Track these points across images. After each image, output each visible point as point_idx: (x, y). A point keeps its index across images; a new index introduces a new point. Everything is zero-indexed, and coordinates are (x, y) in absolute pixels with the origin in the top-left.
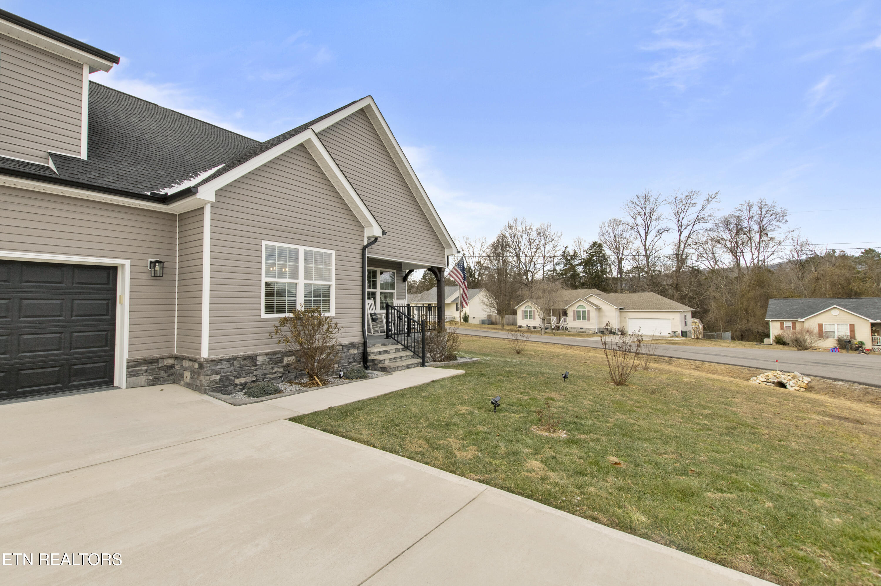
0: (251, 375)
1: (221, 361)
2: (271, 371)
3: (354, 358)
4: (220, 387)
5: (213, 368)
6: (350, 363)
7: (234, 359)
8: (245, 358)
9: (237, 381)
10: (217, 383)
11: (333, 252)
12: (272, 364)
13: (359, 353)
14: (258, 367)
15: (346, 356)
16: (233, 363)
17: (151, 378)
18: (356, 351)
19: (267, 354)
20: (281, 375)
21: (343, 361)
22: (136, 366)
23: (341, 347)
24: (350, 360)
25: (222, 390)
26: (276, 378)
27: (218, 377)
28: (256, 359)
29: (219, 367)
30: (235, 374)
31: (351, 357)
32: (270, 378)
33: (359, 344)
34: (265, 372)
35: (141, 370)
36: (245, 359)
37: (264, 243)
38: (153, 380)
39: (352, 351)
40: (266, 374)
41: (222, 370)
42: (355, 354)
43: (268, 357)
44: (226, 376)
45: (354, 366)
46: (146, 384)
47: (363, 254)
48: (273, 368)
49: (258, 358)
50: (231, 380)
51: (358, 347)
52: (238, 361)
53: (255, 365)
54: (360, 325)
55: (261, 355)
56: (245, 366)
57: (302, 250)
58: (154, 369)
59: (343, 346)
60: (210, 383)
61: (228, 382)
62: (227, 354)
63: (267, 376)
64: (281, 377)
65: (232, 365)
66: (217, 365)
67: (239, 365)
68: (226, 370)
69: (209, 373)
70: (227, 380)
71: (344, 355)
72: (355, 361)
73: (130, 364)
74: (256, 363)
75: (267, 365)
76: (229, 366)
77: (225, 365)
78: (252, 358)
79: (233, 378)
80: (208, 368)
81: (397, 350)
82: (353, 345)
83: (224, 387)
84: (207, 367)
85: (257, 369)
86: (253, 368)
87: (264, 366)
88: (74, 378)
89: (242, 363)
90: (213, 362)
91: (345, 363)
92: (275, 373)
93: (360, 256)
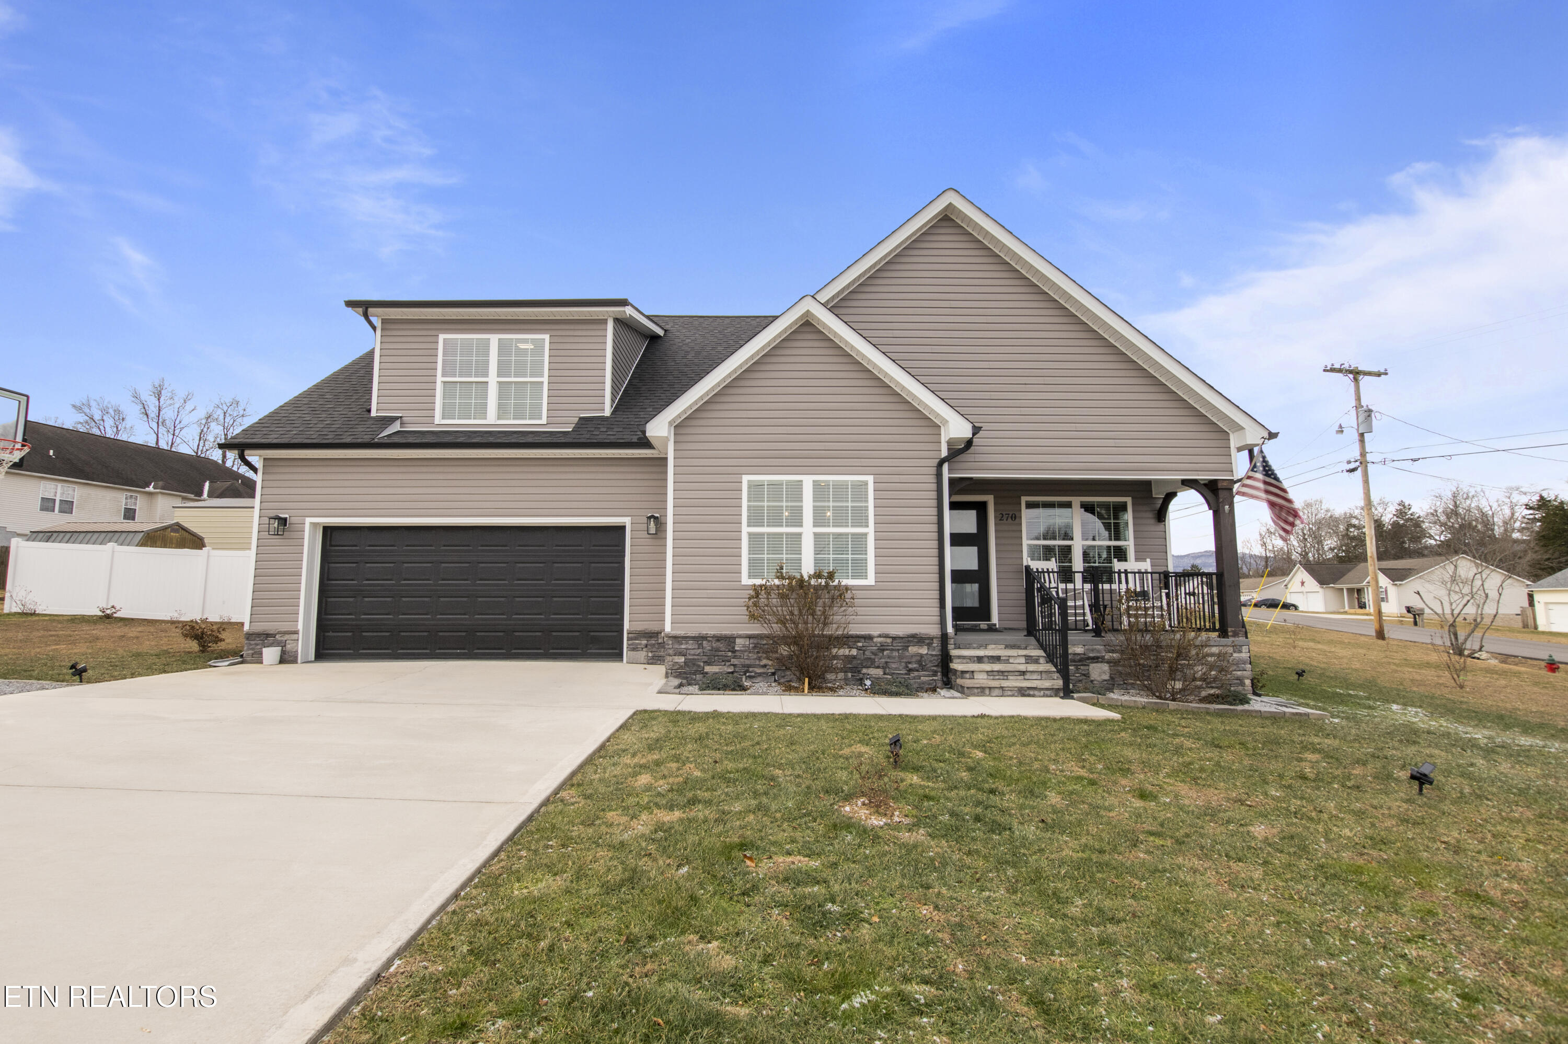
0: (728, 664)
1: (686, 638)
2: (757, 662)
3: (919, 662)
4: (685, 673)
5: (676, 646)
6: (910, 670)
7: (705, 638)
8: (719, 638)
9: (708, 669)
10: (681, 667)
11: (870, 479)
12: (758, 652)
13: (932, 655)
14: (737, 654)
15: (901, 657)
16: (702, 644)
17: (650, 655)
18: (924, 651)
19: (750, 637)
20: (773, 671)
21: (894, 666)
22: (636, 639)
23: (889, 640)
24: (910, 666)
25: (687, 678)
26: (764, 673)
27: (682, 659)
28: (735, 642)
29: (683, 646)
30: (705, 658)
31: (914, 660)
32: (756, 673)
33: (932, 639)
34: (747, 662)
35: (640, 644)
36: (718, 640)
37: (746, 479)
38: (653, 657)
39: (913, 650)
40: (749, 666)
41: (688, 652)
42: (922, 656)
43: (752, 641)
44: (693, 659)
45: (919, 677)
46: (645, 662)
47: (939, 475)
48: (760, 659)
49: (738, 641)
50: (699, 666)
51: (929, 645)
52: (709, 641)
53: (734, 651)
54: (936, 603)
55: (740, 637)
56: (718, 650)
57: (808, 482)
58: (654, 644)
59: (894, 638)
60: (673, 665)
61: (695, 668)
62: (693, 630)
63: (751, 669)
64: (773, 674)
65: (700, 646)
66: (682, 644)
67: (709, 648)
68: (692, 652)
69: (671, 652)
70: (694, 664)
71: (895, 654)
72: (922, 667)
73: (630, 635)
74: (734, 647)
75: (750, 652)
76: (696, 647)
77: (691, 645)
78: (729, 640)
79: (702, 664)
80: (671, 646)
81: (1029, 659)
82: (918, 639)
83: (690, 673)
84: (668, 645)
85: (735, 657)
86: (730, 654)
87: (746, 654)
88: (591, 646)
89: (714, 645)
90: (675, 638)
91: (896, 669)
92: (765, 666)
93: (933, 479)
